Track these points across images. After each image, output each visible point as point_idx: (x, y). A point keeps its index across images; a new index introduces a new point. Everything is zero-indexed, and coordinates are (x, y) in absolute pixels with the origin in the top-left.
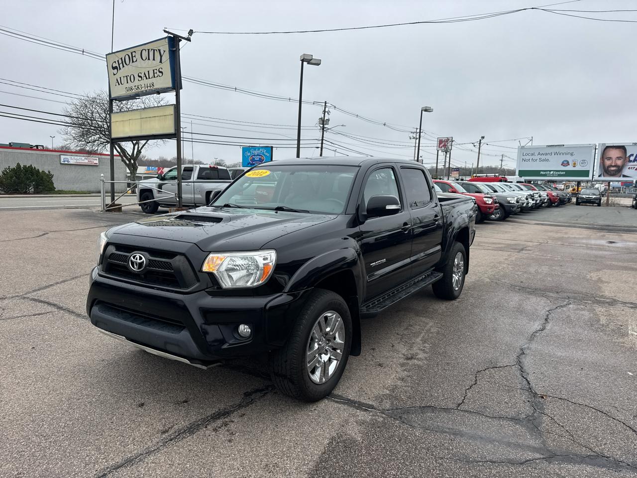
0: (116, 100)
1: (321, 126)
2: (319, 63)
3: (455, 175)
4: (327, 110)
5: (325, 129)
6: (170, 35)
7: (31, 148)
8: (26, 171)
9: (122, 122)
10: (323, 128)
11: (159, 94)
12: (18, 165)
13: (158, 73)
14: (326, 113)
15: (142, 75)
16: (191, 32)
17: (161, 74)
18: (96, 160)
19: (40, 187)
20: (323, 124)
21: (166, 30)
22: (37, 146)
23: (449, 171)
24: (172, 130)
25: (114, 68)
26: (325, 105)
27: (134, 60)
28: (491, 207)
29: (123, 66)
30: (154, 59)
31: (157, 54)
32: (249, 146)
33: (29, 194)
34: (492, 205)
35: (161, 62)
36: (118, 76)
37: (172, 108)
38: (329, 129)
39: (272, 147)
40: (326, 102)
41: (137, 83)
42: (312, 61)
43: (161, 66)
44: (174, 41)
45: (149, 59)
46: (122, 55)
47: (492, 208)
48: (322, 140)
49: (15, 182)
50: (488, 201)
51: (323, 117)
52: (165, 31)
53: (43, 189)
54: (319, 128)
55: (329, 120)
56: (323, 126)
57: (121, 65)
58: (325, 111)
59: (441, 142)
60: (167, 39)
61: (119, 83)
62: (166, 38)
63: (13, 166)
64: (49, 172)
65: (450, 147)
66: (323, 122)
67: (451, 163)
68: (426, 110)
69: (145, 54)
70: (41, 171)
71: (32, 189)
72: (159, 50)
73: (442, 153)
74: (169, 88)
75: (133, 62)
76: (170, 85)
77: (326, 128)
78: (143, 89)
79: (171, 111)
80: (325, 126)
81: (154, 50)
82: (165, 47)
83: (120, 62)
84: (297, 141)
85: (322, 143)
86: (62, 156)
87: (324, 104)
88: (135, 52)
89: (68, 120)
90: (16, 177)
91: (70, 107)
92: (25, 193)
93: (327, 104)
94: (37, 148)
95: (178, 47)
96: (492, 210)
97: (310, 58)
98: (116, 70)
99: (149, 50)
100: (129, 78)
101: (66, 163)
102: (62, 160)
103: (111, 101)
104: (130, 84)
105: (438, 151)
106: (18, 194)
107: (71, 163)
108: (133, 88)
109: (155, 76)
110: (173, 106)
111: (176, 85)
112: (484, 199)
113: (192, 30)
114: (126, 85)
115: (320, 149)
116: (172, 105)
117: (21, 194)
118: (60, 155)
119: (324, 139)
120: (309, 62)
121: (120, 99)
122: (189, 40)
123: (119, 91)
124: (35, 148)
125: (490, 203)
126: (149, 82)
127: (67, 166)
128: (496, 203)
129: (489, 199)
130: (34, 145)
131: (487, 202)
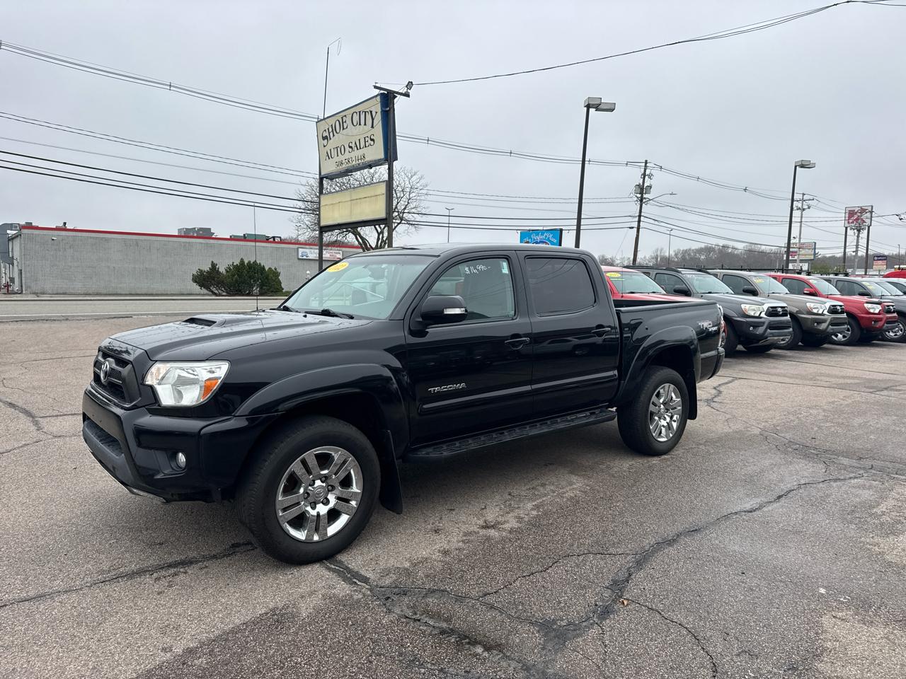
0: (327, 178)
1: (639, 196)
2: (613, 107)
3: (880, 266)
4: (648, 172)
5: (644, 201)
6: (382, 92)
7: (267, 240)
8: (250, 268)
9: (331, 206)
10: (641, 200)
11: (371, 168)
12: (242, 261)
13: (369, 141)
14: (647, 177)
15: (353, 145)
16: (410, 85)
17: (372, 143)
18: (339, 253)
19: (264, 287)
20: (642, 193)
21: (377, 85)
22: (274, 238)
23: (867, 262)
24: (383, 215)
25: (324, 138)
26: (646, 166)
27: (345, 127)
28: (877, 318)
29: (334, 135)
30: (365, 124)
31: (369, 116)
32: (529, 230)
33: (252, 295)
34: (881, 316)
35: (372, 127)
36: (327, 149)
37: (384, 185)
38: (650, 200)
39: (561, 230)
40: (646, 161)
41: (347, 155)
42: (601, 107)
43: (373, 131)
44: (387, 98)
45: (360, 124)
46: (331, 121)
47: (880, 320)
48: (640, 216)
49: (236, 281)
50: (873, 308)
51: (641, 182)
52: (376, 87)
53: (268, 290)
54: (636, 199)
55: (650, 187)
56: (642, 196)
57: (331, 134)
58: (644, 175)
59: (851, 213)
60: (379, 97)
61: (329, 156)
62: (376, 96)
63: (237, 262)
64: (276, 269)
65: (868, 221)
66: (642, 190)
67: (870, 247)
68: (802, 166)
69: (356, 118)
70: (267, 269)
71: (256, 290)
72: (371, 112)
73: (852, 231)
74: (380, 160)
75: (343, 129)
76: (382, 156)
77: (645, 198)
78: (354, 163)
79: (382, 189)
80: (645, 196)
81: (365, 112)
82: (377, 108)
83: (330, 130)
84: (576, 221)
85: (639, 221)
86: (300, 250)
87: (644, 164)
88: (345, 116)
89: (300, 204)
90: (238, 275)
91: (305, 189)
92: (248, 295)
93: (648, 165)
94: (274, 240)
95: (392, 106)
96: (880, 324)
97: (598, 103)
98: (326, 140)
99: (360, 112)
100: (339, 149)
101: (305, 257)
102: (300, 254)
103: (321, 179)
104: (341, 158)
105: (846, 228)
106: (240, 295)
107: (310, 258)
108: (344, 161)
109: (367, 145)
110: (385, 183)
111: (390, 155)
112: (866, 305)
113: (412, 82)
114: (336, 159)
115: (635, 230)
116: (384, 181)
117: (243, 295)
118: (298, 249)
119: (642, 214)
120: (597, 108)
121: (331, 177)
122: (407, 95)
123: (330, 167)
124: (272, 240)
125: (877, 311)
126: (359, 153)
127: (305, 262)
128: (889, 312)
129: (875, 305)
130: (271, 236)
131: (872, 311)
